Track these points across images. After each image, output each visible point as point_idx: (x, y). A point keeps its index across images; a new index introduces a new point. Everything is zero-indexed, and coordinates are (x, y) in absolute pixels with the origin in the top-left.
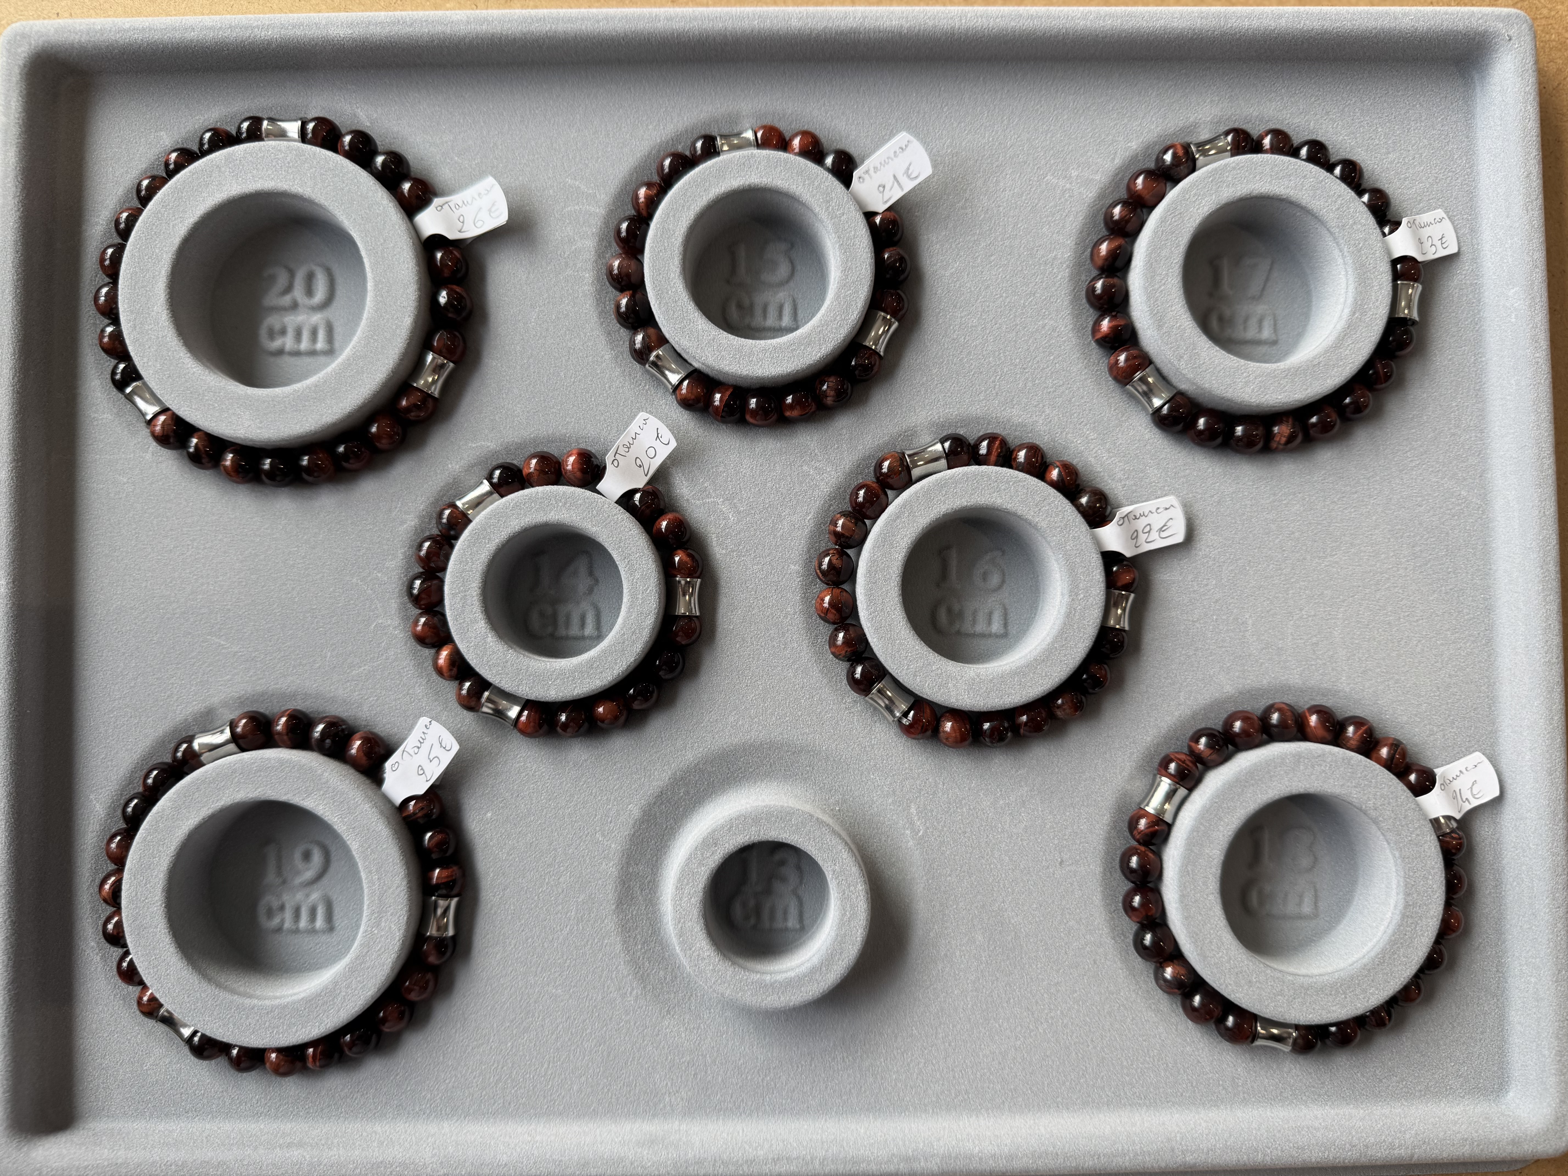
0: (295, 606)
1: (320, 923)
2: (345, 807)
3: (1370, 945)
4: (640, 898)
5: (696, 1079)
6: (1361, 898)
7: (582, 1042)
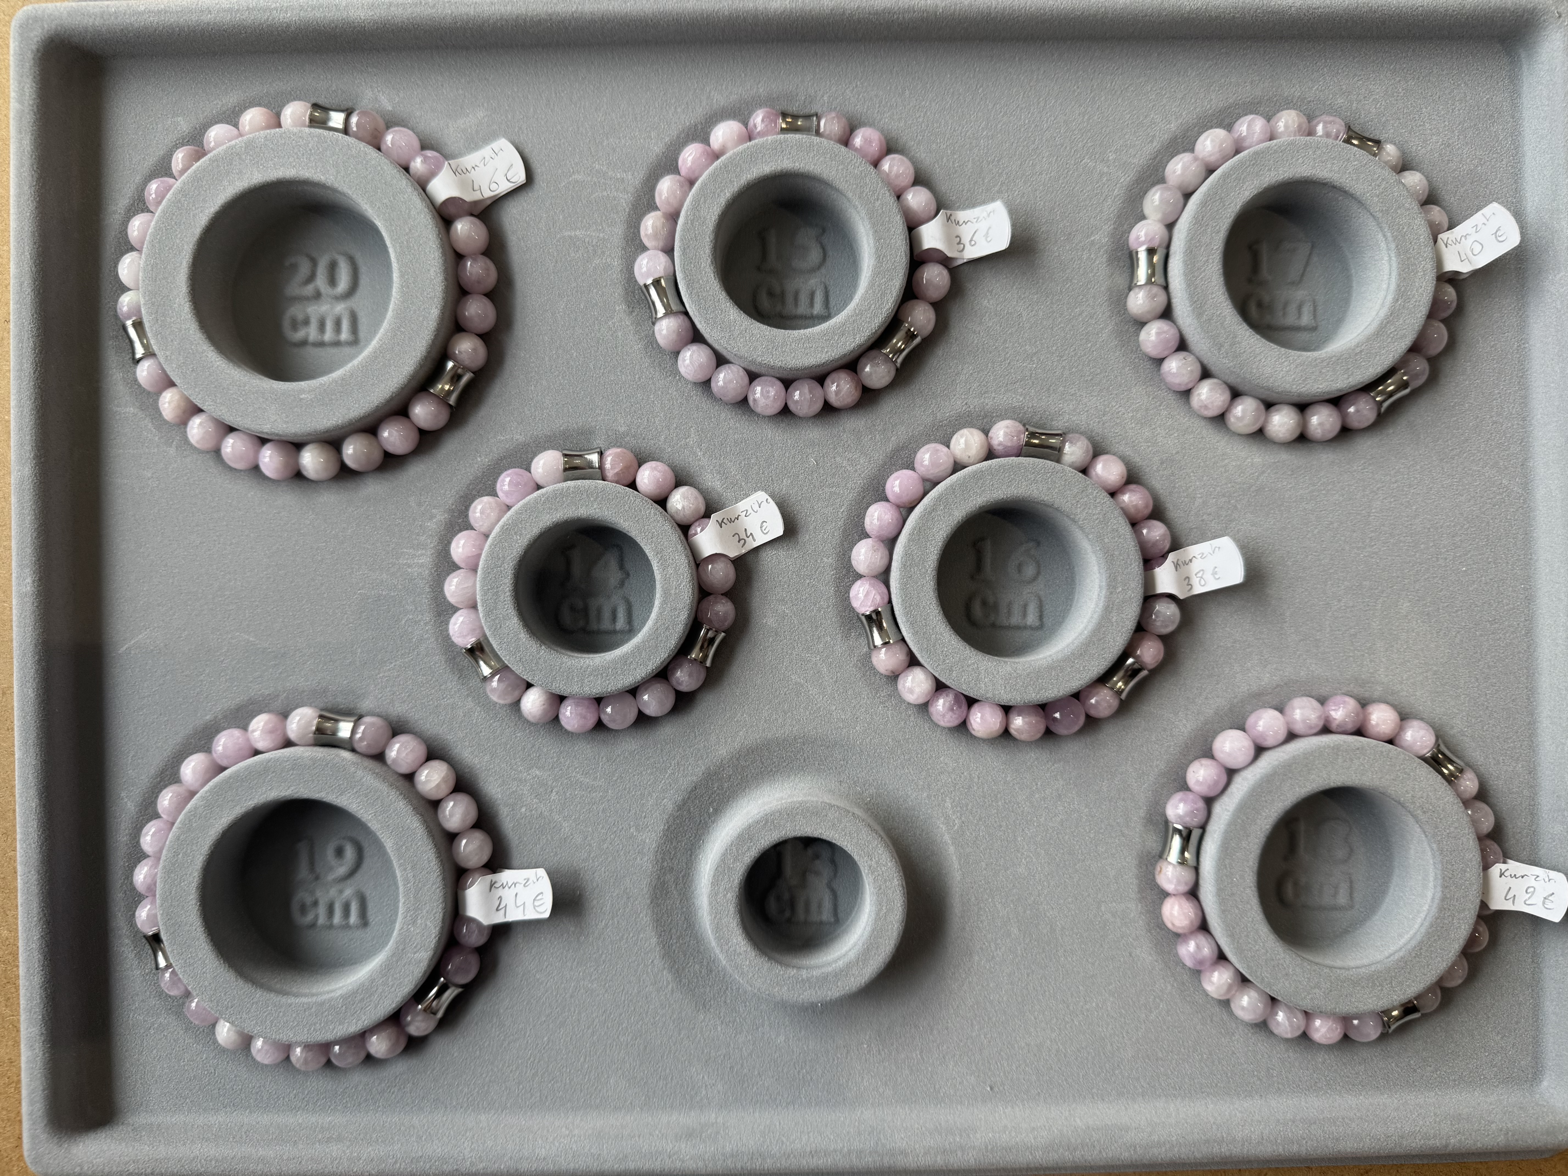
0: (324, 602)
1: (353, 918)
2: (379, 805)
3: (1407, 937)
4: (675, 892)
5: (732, 1072)
6: (1397, 889)
7: (618, 1037)
